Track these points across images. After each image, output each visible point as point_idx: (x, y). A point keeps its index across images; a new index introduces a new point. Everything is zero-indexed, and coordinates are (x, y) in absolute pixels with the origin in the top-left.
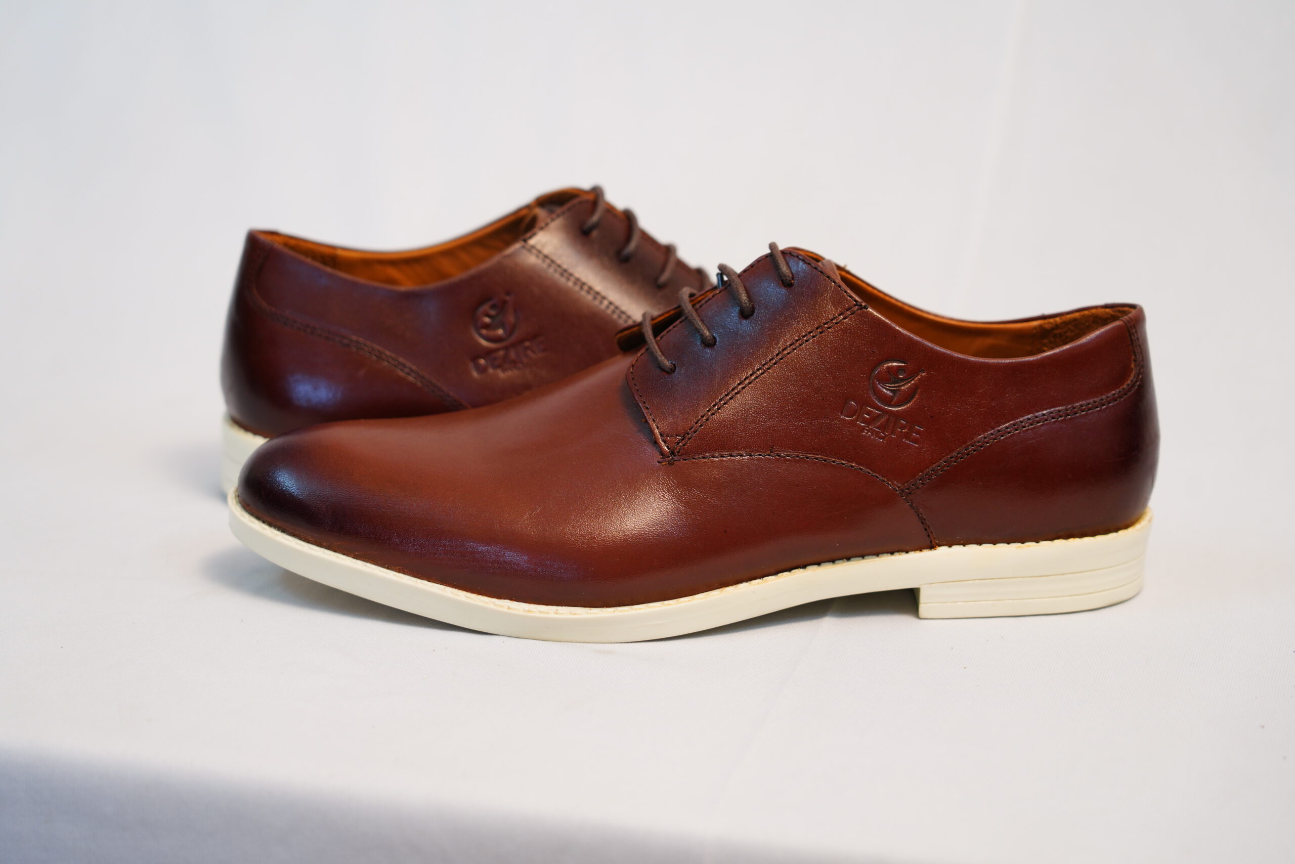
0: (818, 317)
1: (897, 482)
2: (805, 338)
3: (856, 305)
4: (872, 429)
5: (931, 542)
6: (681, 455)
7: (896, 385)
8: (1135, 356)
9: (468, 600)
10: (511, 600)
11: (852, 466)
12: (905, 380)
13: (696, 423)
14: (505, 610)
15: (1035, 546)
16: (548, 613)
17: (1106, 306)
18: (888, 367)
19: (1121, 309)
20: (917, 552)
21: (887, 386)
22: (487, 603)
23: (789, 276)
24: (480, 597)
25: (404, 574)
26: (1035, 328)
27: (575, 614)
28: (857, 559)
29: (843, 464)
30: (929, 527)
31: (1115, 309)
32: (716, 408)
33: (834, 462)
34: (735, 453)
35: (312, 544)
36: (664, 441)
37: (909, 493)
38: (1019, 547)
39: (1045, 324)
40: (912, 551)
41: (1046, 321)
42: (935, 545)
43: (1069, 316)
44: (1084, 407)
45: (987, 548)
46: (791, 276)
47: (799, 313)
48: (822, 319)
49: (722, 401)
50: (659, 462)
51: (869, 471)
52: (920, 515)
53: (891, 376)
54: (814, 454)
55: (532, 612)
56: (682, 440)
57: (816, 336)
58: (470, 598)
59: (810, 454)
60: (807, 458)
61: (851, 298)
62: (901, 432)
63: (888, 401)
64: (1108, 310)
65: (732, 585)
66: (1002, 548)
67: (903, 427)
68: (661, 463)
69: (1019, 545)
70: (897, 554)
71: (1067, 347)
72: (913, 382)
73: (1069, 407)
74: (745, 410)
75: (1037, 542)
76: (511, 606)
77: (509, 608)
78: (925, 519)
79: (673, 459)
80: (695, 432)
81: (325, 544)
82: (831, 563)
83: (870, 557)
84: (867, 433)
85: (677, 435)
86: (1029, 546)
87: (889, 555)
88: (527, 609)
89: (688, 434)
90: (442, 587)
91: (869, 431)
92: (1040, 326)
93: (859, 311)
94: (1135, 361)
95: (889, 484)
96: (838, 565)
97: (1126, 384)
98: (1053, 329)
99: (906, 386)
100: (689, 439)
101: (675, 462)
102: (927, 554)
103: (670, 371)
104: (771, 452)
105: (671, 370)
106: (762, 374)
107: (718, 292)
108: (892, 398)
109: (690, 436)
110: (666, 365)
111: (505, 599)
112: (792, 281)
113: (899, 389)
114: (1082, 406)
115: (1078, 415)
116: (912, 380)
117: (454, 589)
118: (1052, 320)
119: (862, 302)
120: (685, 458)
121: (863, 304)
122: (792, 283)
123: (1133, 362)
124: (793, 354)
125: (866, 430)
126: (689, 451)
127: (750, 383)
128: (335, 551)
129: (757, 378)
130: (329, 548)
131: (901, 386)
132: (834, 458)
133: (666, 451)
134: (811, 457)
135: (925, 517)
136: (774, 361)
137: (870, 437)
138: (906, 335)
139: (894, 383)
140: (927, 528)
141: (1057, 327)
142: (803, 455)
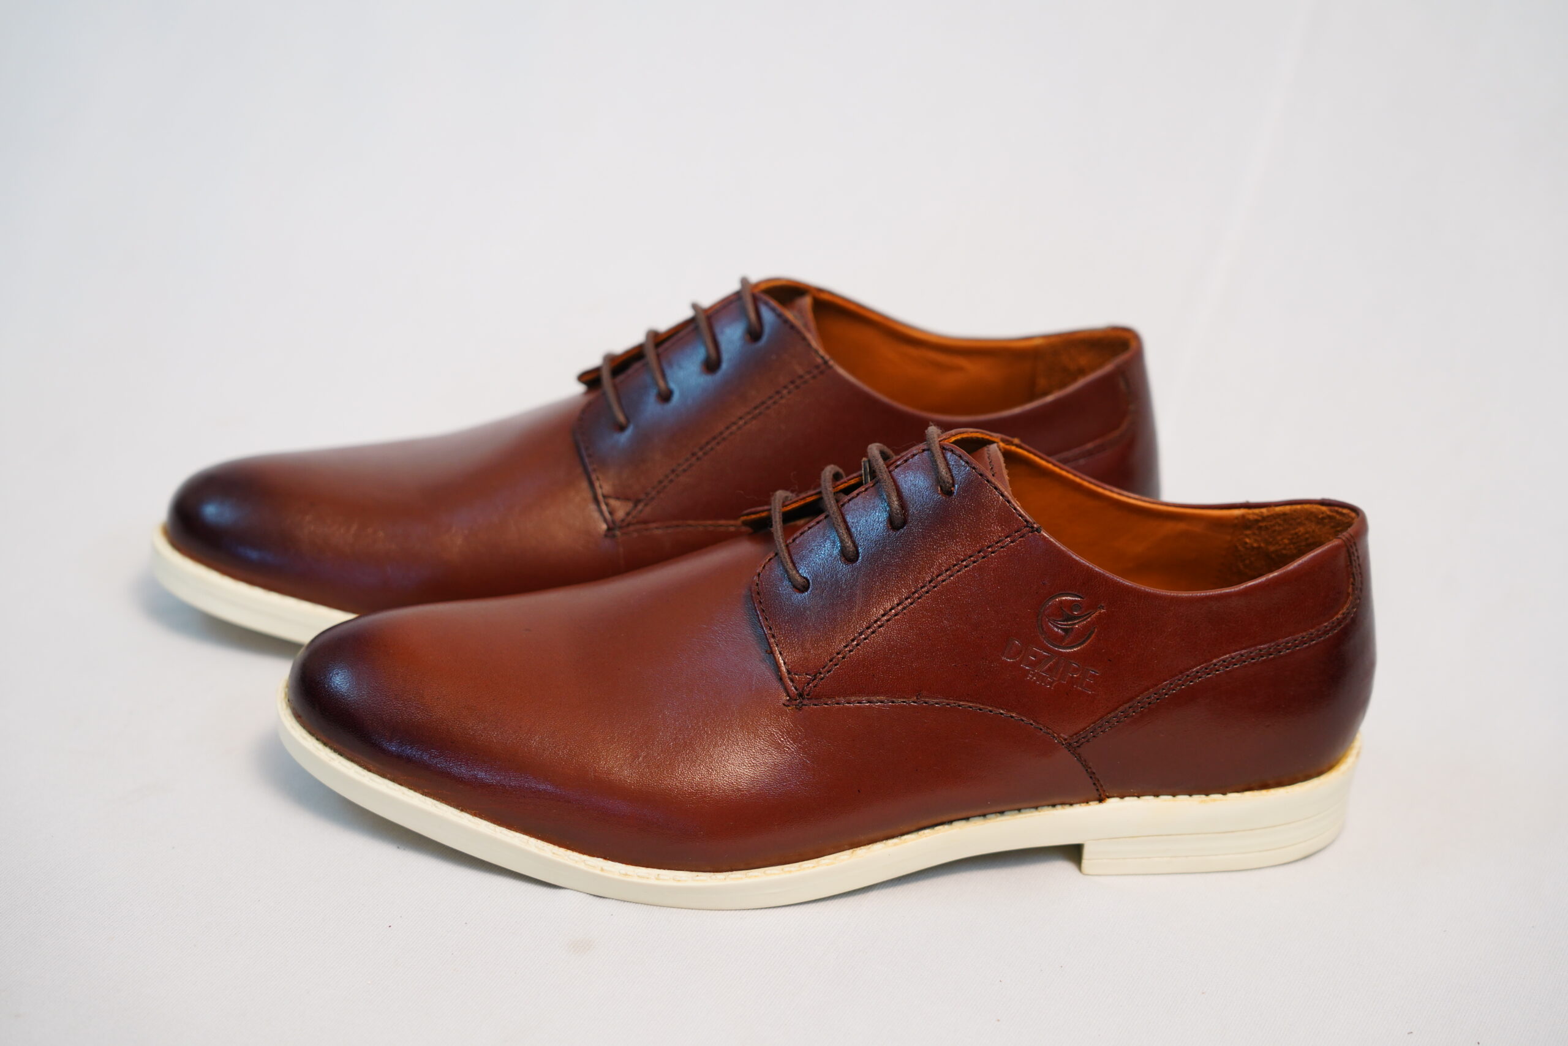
0: (980, 538)
1: (1064, 734)
2: (964, 563)
3: (1027, 526)
4: (1038, 673)
5: (1100, 795)
6: (811, 699)
7: (1069, 623)
8: (1354, 579)
9: (555, 858)
10: (605, 858)
11: (1012, 717)
12: (1080, 617)
13: (831, 661)
14: (598, 872)
15: (1221, 800)
16: (648, 878)
17: (1323, 503)
18: (1061, 602)
19: (1340, 510)
20: (1083, 804)
21: (1059, 624)
22: (576, 862)
23: (948, 482)
24: (569, 852)
25: (481, 818)
26: (1237, 518)
27: (679, 881)
28: (1013, 812)
29: (1002, 714)
30: (1098, 780)
31: (1333, 508)
32: (855, 643)
33: (991, 711)
34: (874, 699)
35: (374, 773)
36: (792, 680)
37: (1078, 747)
38: (1202, 801)
39: (1249, 514)
40: (1077, 803)
41: (1250, 511)
42: (1104, 797)
43: (1278, 509)
44: (1290, 644)
45: (1165, 801)
46: (951, 482)
47: (959, 532)
48: (985, 542)
49: (861, 635)
50: (784, 704)
51: (1032, 722)
52: (1089, 770)
53: (1064, 613)
54: (968, 701)
55: (630, 875)
56: (813, 680)
57: (977, 561)
58: (557, 855)
59: (964, 701)
60: (959, 706)
61: (1022, 517)
62: (1072, 677)
63: (1058, 640)
64: (1324, 508)
65: (864, 845)
66: (1183, 800)
67: (1075, 670)
68: (788, 706)
69: (1203, 797)
70: (1059, 807)
71: (1276, 574)
72: (1089, 620)
73: (1272, 644)
74: (889, 647)
75: (1224, 794)
76: (605, 868)
77: (602, 870)
78: (1094, 773)
79: (801, 702)
80: (828, 672)
81: (389, 776)
82: (982, 818)
83: (1028, 810)
84: (1031, 678)
85: (806, 674)
86: (1214, 800)
87: (1050, 808)
88: (623, 872)
89: (821, 673)
90: (526, 838)
91: (1034, 675)
92: (1243, 516)
93: (1030, 534)
94: (1353, 584)
95: (1054, 737)
96: (989, 821)
97: (1341, 612)
98: (1257, 521)
99: (1080, 624)
100: (822, 679)
101: (803, 707)
102: (1094, 807)
103: (802, 589)
104: (917, 699)
105: (804, 587)
106: (911, 604)
107: (863, 489)
108: (1062, 638)
109: (822, 676)
110: (797, 580)
111: (598, 857)
112: (952, 489)
113: (1072, 628)
114: (1287, 643)
115: (1282, 653)
116: (1088, 618)
117: (539, 841)
118: (1257, 511)
119: (1034, 523)
120: (816, 703)
121: (1035, 526)
122: (952, 490)
123: (1351, 586)
124: (947, 581)
125: (1031, 674)
126: (821, 694)
127: (896, 615)
128: (401, 784)
129: (904, 608)
130: (393, 780)
131: (1075, 624)
132: (991, 706)
133: (794, 693)
134: (963, 705)
135: (1094, 771)
136: (925, 589)
137: (1035, 682)
138: (1085, 565)
139: (1067, 621)
140: (1096, 782)
141: (1264, 518)
142: (955, 703)
